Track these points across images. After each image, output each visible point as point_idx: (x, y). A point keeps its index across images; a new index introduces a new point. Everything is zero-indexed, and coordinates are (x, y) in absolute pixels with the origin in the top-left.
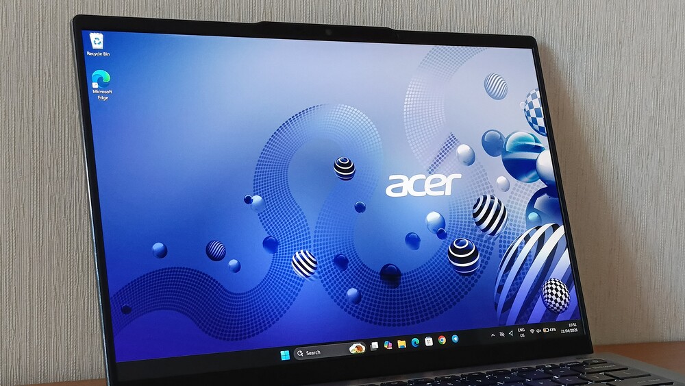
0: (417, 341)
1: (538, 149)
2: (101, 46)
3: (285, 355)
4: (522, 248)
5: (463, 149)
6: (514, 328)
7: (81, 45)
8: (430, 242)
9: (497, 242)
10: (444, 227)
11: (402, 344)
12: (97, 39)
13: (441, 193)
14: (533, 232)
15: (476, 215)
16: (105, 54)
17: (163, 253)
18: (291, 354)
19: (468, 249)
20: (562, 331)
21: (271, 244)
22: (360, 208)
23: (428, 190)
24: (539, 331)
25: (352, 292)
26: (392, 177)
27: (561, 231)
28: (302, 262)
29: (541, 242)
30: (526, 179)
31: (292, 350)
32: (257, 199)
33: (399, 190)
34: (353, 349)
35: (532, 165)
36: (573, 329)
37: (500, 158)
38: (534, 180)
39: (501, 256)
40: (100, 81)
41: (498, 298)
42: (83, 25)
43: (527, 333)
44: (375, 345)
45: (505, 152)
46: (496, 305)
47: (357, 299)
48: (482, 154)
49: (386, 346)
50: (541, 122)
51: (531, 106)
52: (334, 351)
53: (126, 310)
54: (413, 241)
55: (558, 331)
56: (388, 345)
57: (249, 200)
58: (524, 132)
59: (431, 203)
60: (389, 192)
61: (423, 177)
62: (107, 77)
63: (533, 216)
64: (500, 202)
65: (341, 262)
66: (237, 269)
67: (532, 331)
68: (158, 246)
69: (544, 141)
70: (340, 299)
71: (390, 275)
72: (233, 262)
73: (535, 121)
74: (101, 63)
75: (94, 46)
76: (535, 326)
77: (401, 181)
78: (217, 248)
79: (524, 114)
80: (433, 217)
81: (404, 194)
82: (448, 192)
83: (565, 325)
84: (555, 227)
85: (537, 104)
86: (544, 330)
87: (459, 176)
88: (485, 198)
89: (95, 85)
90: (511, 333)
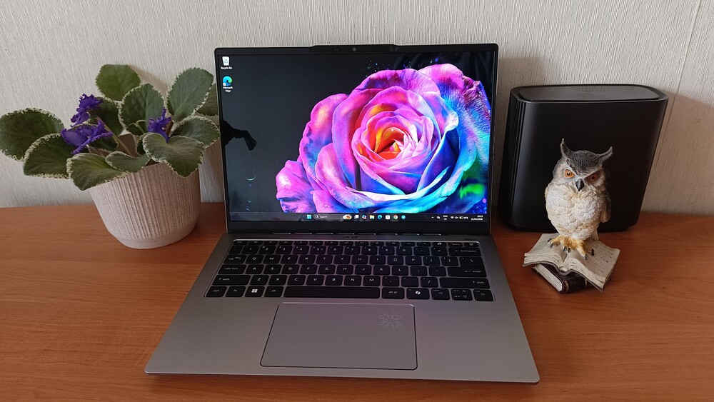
0: (381, 217)
2: (228, 64)
3: (309, 217)
6: (441, 215)
7: (219, 62)
11: (372, 217)
16: (230, 68)
20: (472, 219)
24: (456, 218)
31: (313, 215)
34: (345, 217)
36: (480, 218)
40: (227, 82)
42: (219, 53)
43: (449, 218)
44: (357, 216)
52: (334, 217)
55: (470, 218)
56: (364, 217)
62: (230, 80)
67: (452, 217)
74: (227, 73)
75: (225, 64)
76: (454, 215)
83: (475, 216)
86: (461, 218)
89: (224, 84)
90: (438, 217)
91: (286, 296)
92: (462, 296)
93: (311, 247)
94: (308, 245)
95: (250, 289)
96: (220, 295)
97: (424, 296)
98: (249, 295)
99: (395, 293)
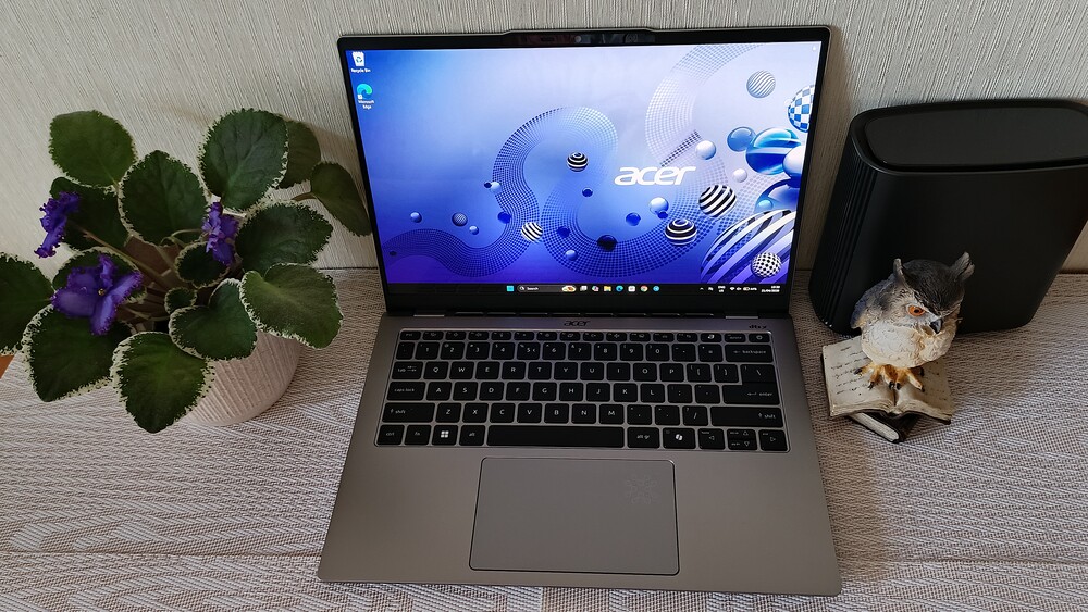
0: (622, 288)
1: (793, 145)
2: (362, 64)
3: (510, 289)
4: (743, 228)
5: (704, 146)
6: (715, 286)
7: (346, 63)
8: (650, 221)
9: (718, 223)
10: (667, 208)
11: (607, 289)
12: (358, 57)
13: (671, 183)
14: (759, 217)
15: (701, 201)
16: (366, 70)
17: (419, 219)
18: (515, 288)
19: (688, 227)
20: (763, 291)
21: (505, 217)
22: (587, 193)
23: (657, 180)
24: (739, 289)
25: (570, 253)
26: (622, 169)
27: (793, 216)
28: (531, 231)
29: (766, 224)
30: (768, 171)
31: (516, 286)
32: (495, 185)
33: (629, 179)
34: (566, 289)
35: (780, 159)
36: (776, 289)
37: (744, 154)
38: (778, 172)
39: (718, 234)
40: (364, 93)
41: (706, 264)
42: (347, 45)
43: (727, 289)
44: (584, 288)
45: (752, 147)
46: (702, 269)
47: (574, 258)
48: (724, 148)
49: (593, 289)
50: (806, 119)
51: (798, 102)
52: (549, 289)
53: (393, 254)
54: (633, 219)
55: (759, 290)
56: (596, 289)
57: (488, 185)
58: (783, 128)
59: (657, 191)
60: (618, 181)
61: (656, 169)
62: (369, 90)
63: (765, 203)
64: (731, 191)
65: (563, 232)
66: (476, 232)
67: (732, 289)
68: (415, 215)
69: (802, 137)
70: (559, 257)
71: (607, 243)
72: (473, 228)
73: (798, 118)
74: (363, 78)
75: (357, 64)
76: (736, 286)
77: (632, 172)
78: (461, 218)
79: (786, 111)
80: (658, 202)
81: (632, 182)
82: (678, 182)
83: (768, 286)
84: (785, 213)
85: (808, 101)
86: (745, 289)
87: (694, 169)
88: (716, 187)
89: (360, 97)
90: (711, 289)
91: (491, 443)
92: (742, 443)
93: (517, 343)
94: (512, 340)
95: (438, 430)
96: (395, 441)
97: (688, 444)
98: (438, 441)
99: (647, 437)
